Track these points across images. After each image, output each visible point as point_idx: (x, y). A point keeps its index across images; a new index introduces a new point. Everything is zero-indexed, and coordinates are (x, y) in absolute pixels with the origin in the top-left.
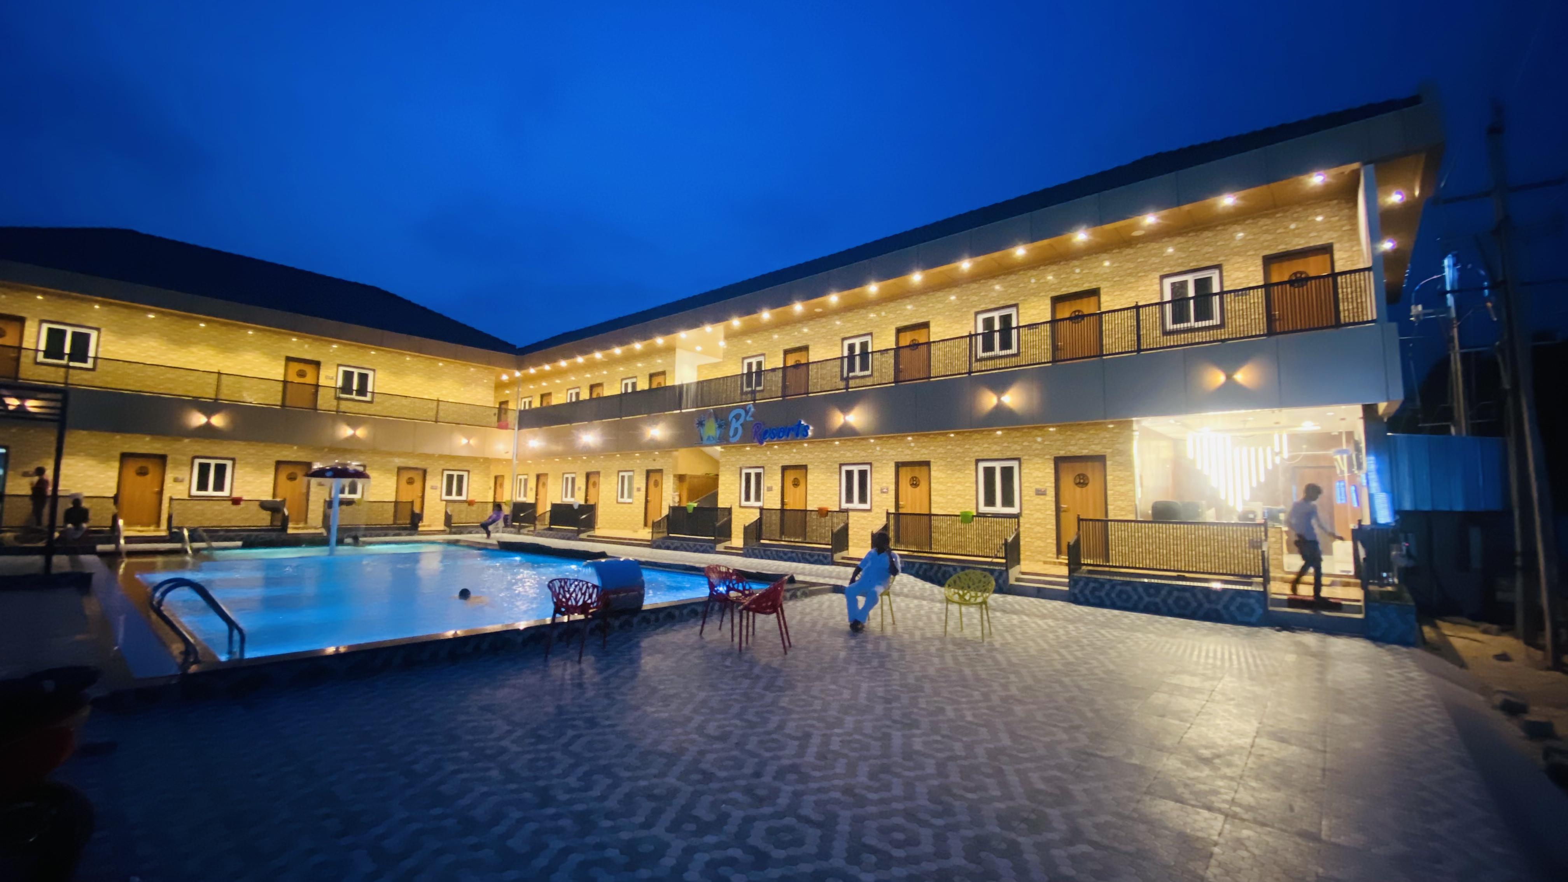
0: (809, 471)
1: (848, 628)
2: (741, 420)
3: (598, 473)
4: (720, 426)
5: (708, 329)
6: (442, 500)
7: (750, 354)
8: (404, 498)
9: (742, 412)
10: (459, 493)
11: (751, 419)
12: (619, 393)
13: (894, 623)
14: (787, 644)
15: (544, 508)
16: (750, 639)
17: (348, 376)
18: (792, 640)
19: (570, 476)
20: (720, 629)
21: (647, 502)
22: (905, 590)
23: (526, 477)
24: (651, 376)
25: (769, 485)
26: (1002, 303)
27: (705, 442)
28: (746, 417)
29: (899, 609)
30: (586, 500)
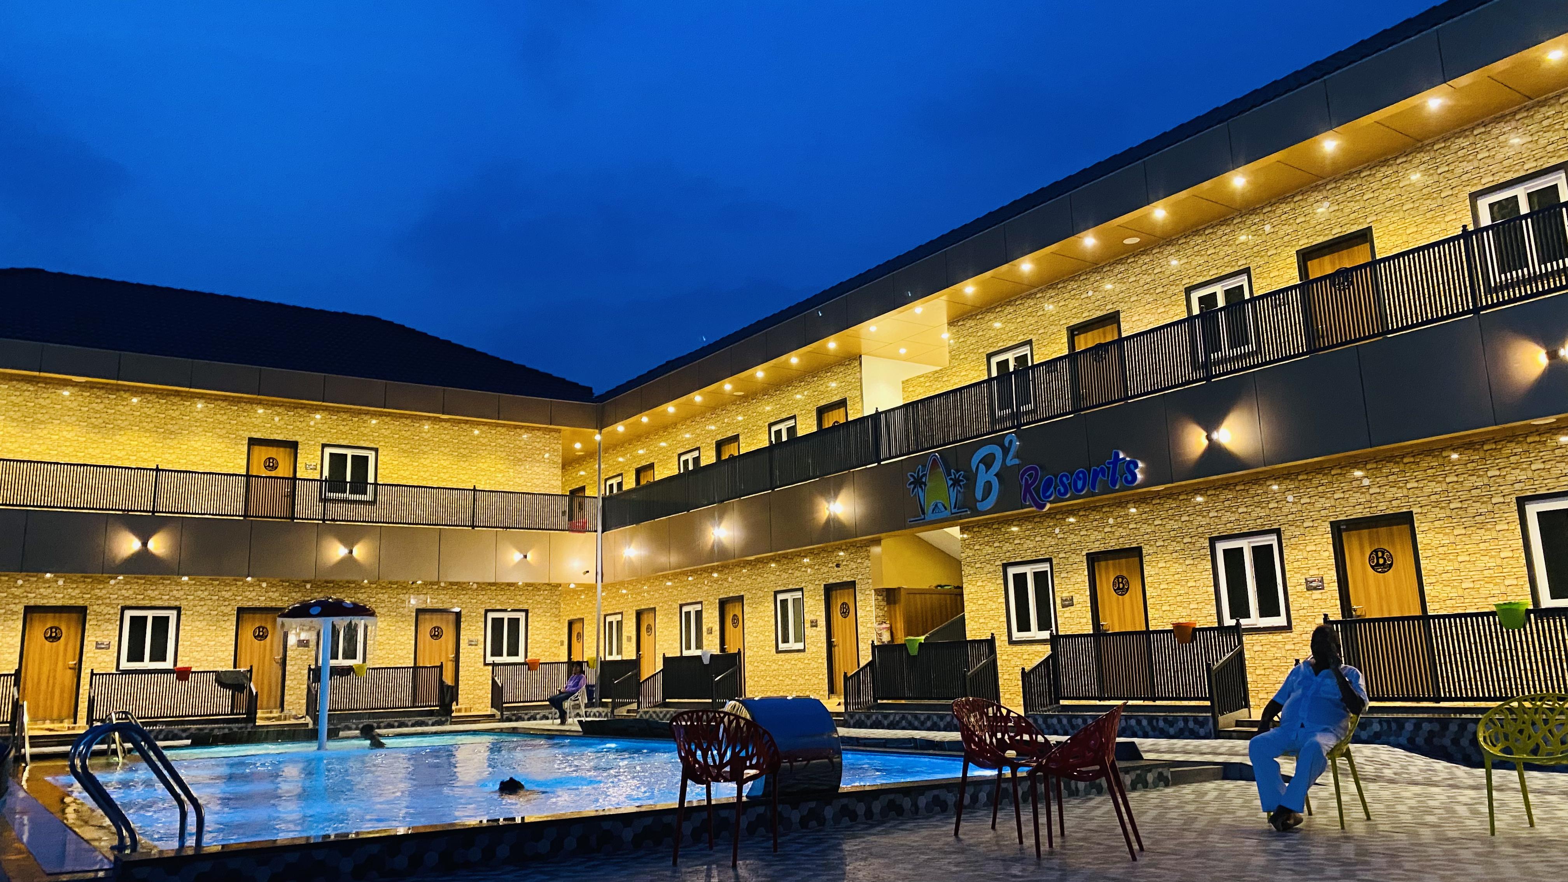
0: (1146, 559)
1: (1266, 825)
2: (996, 467)
3: (741, 598)
4: (956, 482)
5: (918, 308)
6: (486, 664)
7: (1001, 345)
8: (425, 661)
9: (997, 451)
10: (513, 651)
11: (1017, 461)
12: (766, 444)
13: (1369, 818)
14: (1136, 847)
15: (651, 667)
16: (1057, 841)
17: (338, 461)
18: (1145, 843)
19: (692, 609)
20: (993, 827)
21: (830, 645)
22: (1388, 773)
23: (619, 617)
24: (821, 412)
25: (1065, 595)
26: (1531, 166)
27: (930, 516)
28: (1004, 460)
29: (1378, 800)
30: (722, 649)
